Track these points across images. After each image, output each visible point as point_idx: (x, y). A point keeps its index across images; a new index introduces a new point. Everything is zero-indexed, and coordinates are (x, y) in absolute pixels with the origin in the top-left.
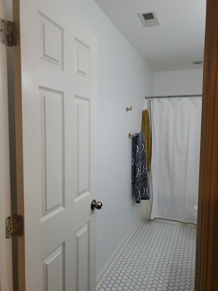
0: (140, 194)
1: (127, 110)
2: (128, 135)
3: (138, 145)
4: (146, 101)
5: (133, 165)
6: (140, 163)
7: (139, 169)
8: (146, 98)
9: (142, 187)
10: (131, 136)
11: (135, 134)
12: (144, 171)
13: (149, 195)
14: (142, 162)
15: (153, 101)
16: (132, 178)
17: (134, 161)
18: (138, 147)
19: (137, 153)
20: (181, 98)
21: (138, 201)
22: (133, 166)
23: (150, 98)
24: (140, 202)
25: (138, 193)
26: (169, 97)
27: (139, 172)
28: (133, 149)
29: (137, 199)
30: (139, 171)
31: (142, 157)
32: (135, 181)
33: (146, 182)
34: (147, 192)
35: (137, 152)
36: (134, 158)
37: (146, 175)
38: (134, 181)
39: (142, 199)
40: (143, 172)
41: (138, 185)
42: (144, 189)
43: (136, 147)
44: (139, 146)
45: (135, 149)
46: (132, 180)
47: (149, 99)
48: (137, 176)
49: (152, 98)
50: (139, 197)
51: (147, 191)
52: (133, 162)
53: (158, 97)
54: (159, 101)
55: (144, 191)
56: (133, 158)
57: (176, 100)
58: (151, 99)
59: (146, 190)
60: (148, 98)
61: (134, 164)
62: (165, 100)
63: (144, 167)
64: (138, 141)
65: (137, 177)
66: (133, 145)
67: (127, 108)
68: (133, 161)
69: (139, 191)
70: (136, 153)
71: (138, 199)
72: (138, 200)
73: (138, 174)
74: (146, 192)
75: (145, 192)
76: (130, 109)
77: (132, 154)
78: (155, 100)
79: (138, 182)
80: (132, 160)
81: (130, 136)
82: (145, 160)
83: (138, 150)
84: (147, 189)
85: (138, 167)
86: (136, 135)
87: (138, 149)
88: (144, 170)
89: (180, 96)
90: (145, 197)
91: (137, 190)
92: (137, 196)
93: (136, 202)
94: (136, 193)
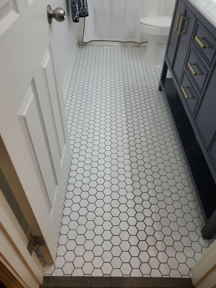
0: (78, 9)
13: (87, 10)
21: (76, 19)
24: (78, 21)
25: (75, 7)
29: (75, 17)
34: (85, 5)
39: (80, 16)
50: (77, 13)
51: (85, 4)
55: (82, 4)
59: (83, 2)
69: (77, 4)
71: (76, 16)
72: (77, 17)
74: (84, 5)
75: (82, 6)
84: (85, 1)
90: (84, 13)
91: (74, 3)
92: (74, 12)
93: (73, 21)
94: (72, 8)
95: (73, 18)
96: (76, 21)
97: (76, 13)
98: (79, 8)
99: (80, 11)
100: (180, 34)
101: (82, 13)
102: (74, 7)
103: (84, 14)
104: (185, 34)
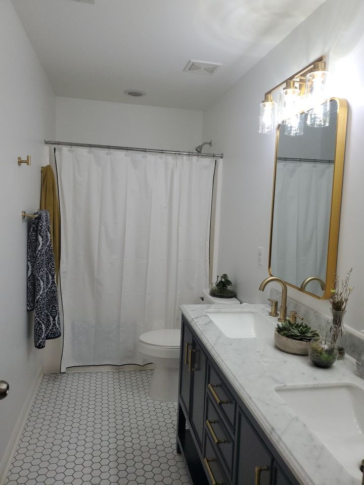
0: (44, 330)
1: (20, 162)
2: (20, 214)
3: (40, 235)
4: (47, 149)
5: (29, 274)
6: (44, 270)
7: (43, 282)
8: (46, 143)
9: (47, 315)
10: (26, 218)
11: (35, 214)
12: (50, 284)
13: (59, 329)
14: (47, 267)
15: (60, 149)
16: (28, 301)
17: (33, 267)
18: (40, 238)
19: (39, 251)
20: (111, 151)
21: (40, 344)
22: (29, 278)
23: (54, 144)
25: (41, 329)
26: (90, 146)
27: (42, 289)
28: (30, 243)
29: (39, 342)
30: (42, 287)
31: (48, 258)
32: (34, 306)
33: (54, 306)
34: (56, 324)
35: (39, 248)
36: (32, 262)
37: (55, 292)
38: (31, 306)
39: (48, 338)
40: (49, 286)
41: (41, 313)
42: (51, 319)
43: (37, 240)
44: (42, 237)
45: (34, 242)
46: (27, 305)
47: (53, 146)
48: (39, 296)
49: (58, 143)
50: (43, 337)
51: (56, 322)
52: (30, 269)
53: (71, 145)
54: (70, 151)
55: (52, 322)
56: (29, 261)
57: (103, 152)
58: (56, 146)
59: (54, 320)
60: (51, 144)
61: (32, 274)
62: (84, 151)
63: (50, 277)
64: (41, 227)
65: (39, 298)
66: (28, 236)
67: (19, 158)
68: (30, 267)
69: (43, 325)
70: (36, 250)
71: (41, 340)
72: (41, 342)
73: (41, 293)
74: (54, 324)
75: (52, 324)
76: (27, 162)
77: (28, 253)
78: (65, 149)
79: (40, 308)
80: (28, 265)
81: (24, 217)
82: (53, 264)
83: (41, 245)
84: (56, 319)
85: (41, 278)
86: (37, 216)
87: (41, 242)
88: (51, 282)
89: (109, 147)
90: (53, 334)
91: (39, 324)
92: (38, 335)
93: (36, 346)
94: (36, 330)
95: (36, 342)
96: (40, 347)
97: (40, 336)
98: (47, 327)
99: (48, 331)
100: (191, 370)
101: (51, 334)
102: (38, 329)
103: (55, 334)
104: (199, 369)
